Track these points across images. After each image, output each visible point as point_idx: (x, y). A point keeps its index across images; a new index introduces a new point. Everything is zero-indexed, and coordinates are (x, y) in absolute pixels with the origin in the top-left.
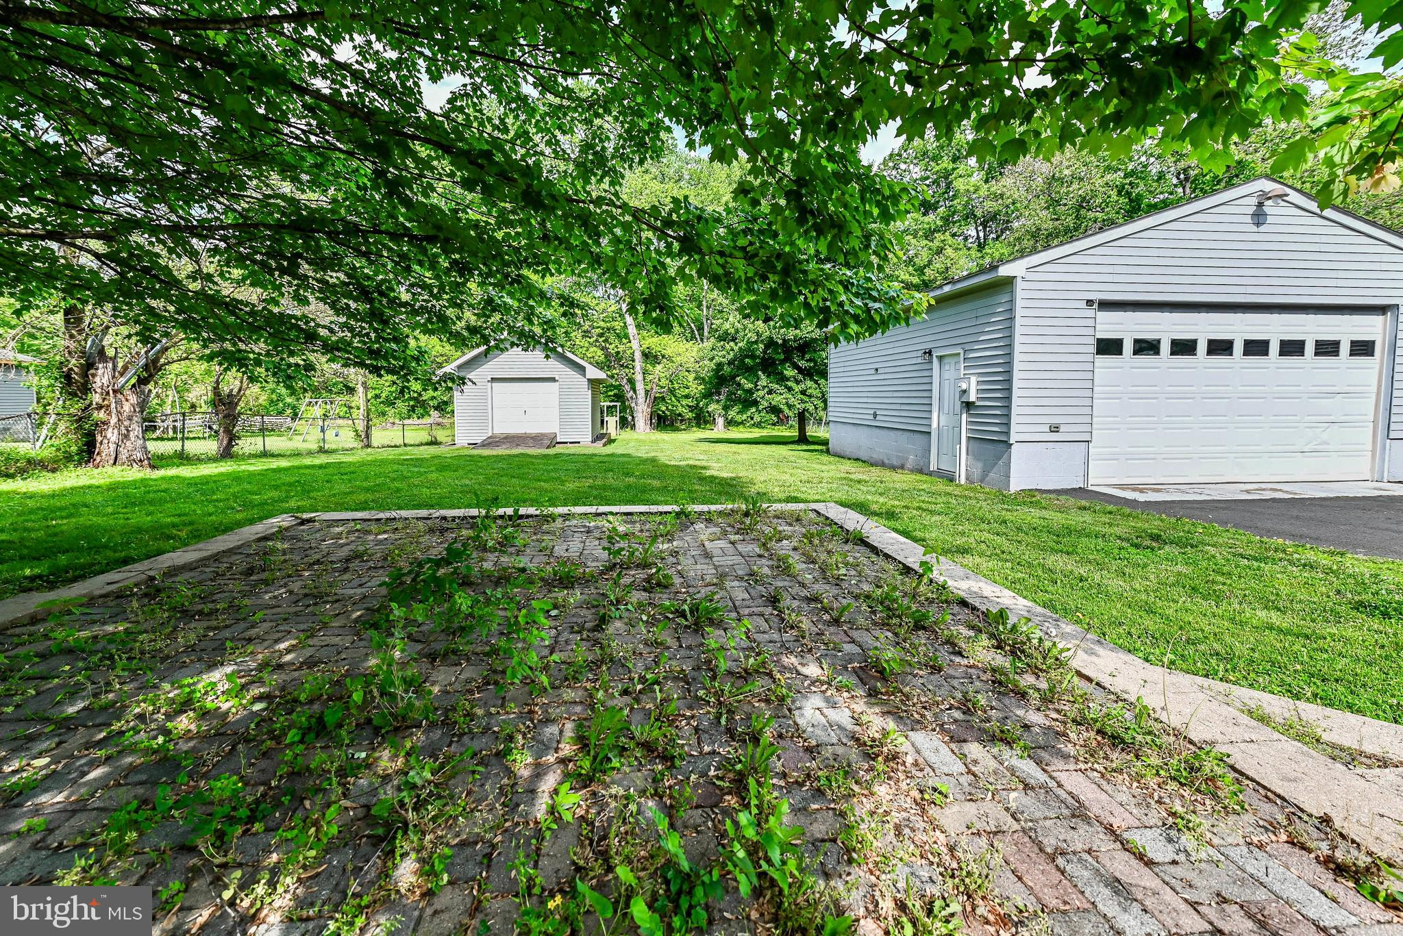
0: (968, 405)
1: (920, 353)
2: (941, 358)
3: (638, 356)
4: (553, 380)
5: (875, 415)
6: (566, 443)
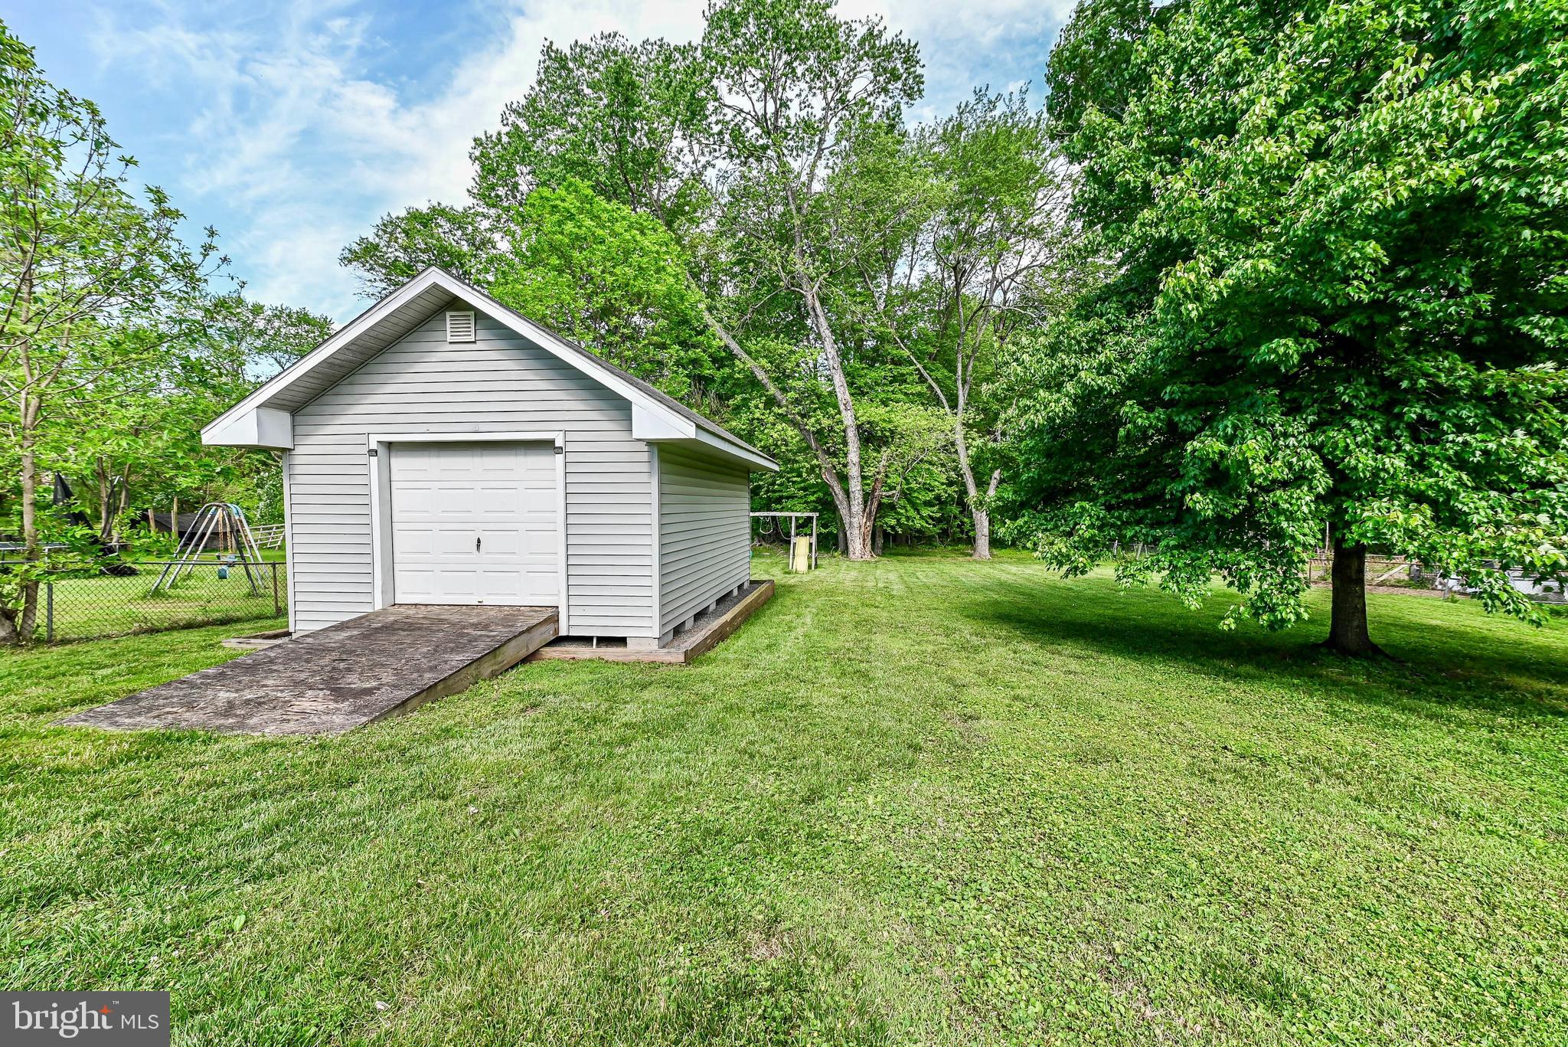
3: (852, 435)
4: (547, 445)
6: (586, 640)
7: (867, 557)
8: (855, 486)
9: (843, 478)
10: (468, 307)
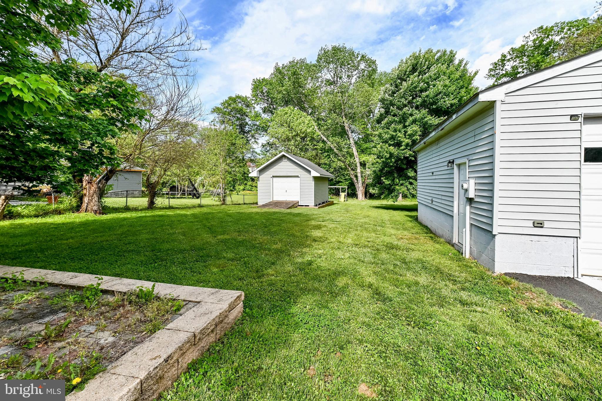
0: (470, 201)
1: (446, 164)
2: (459, 166)
3: (358, 165)
4: (298, 177)
5: (432, 201)
6: (303, 206)
7: (363, 199)
8: (360, 178)
9: (356, 176)
10: (286, 156)
